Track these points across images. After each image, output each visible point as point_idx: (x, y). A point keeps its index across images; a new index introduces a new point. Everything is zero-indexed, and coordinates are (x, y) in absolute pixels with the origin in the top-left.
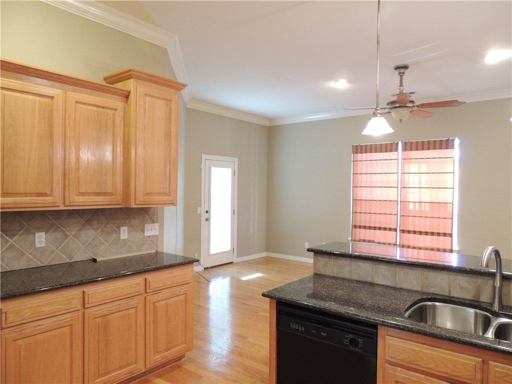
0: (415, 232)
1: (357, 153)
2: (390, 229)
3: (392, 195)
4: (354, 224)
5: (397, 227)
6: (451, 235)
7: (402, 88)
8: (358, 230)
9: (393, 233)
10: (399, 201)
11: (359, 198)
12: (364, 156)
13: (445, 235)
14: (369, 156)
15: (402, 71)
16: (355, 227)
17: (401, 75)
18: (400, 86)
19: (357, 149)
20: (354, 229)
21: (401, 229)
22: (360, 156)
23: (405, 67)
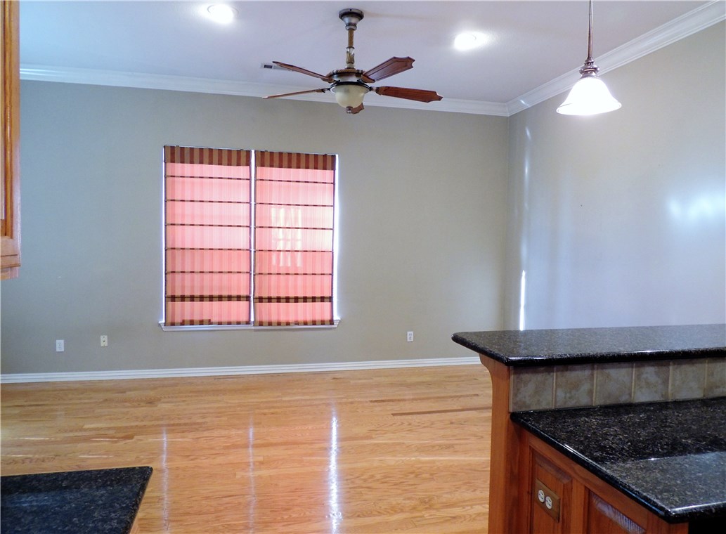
0: (279, 299)
1: (173, 161)
2: (239, 298)
3: (241, 238)
4: (169, 294)
5: (250, 293)
6: (330, 299)
7: (353, 52)
8: (178, 304)
9: (244, 304)
10: (253, 250)
11: (178, 245)
12: (187, 168)
13: (322, 299)
14: (197, 169)
15: (354, 20)
16: (173, 298)
17: (351, 28)
18: (349, 47)
19: (173, 154)
20: (170, 303)
21: (257, 295)
22: (179, 168)
23: (360, 16)
